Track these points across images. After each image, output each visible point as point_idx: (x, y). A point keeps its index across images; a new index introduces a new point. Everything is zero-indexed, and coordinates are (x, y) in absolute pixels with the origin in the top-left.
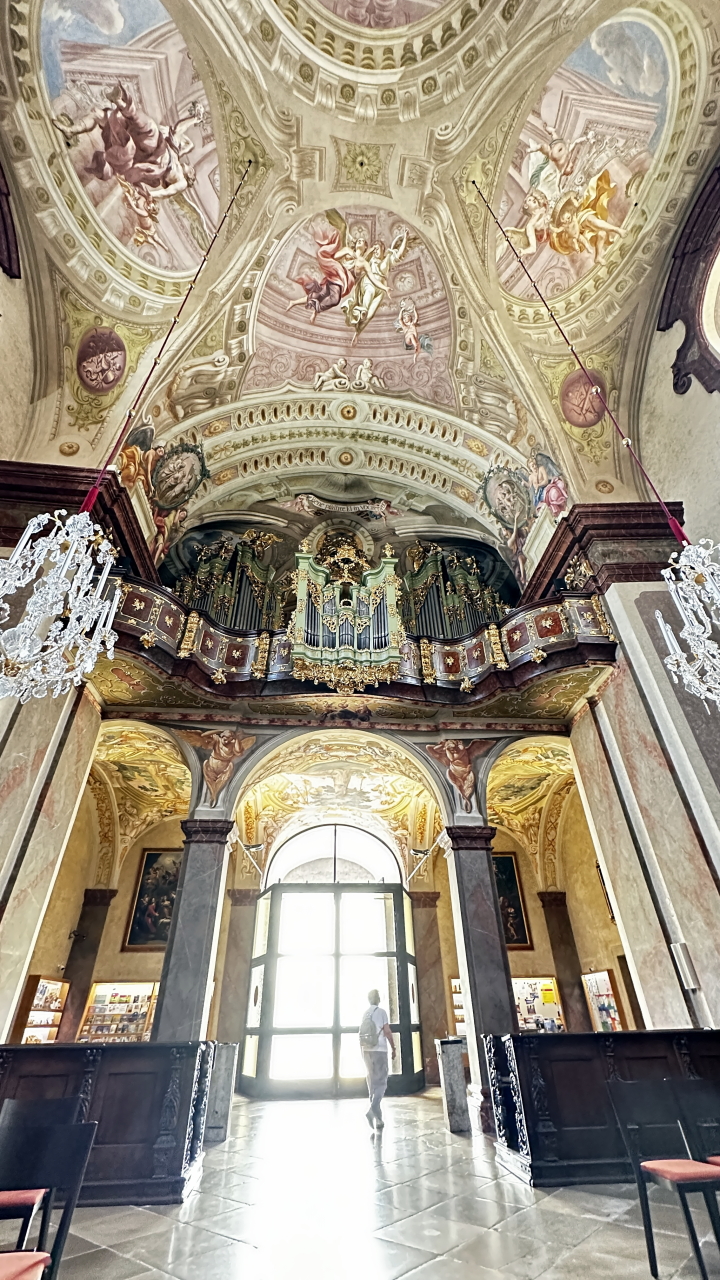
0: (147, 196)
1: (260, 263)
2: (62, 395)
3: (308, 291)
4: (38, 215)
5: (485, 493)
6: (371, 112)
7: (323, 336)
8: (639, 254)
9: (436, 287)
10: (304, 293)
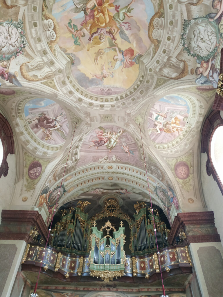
0: (49, 130)
1: (80, 140)
2: (23, 181)
3: (95, 143)
4: (20, 137)
5: (156, 192)
6: (108, 109)
7: (100, 151)
8: (192, 132)
9: (132, 141)
10: (94, 144)
